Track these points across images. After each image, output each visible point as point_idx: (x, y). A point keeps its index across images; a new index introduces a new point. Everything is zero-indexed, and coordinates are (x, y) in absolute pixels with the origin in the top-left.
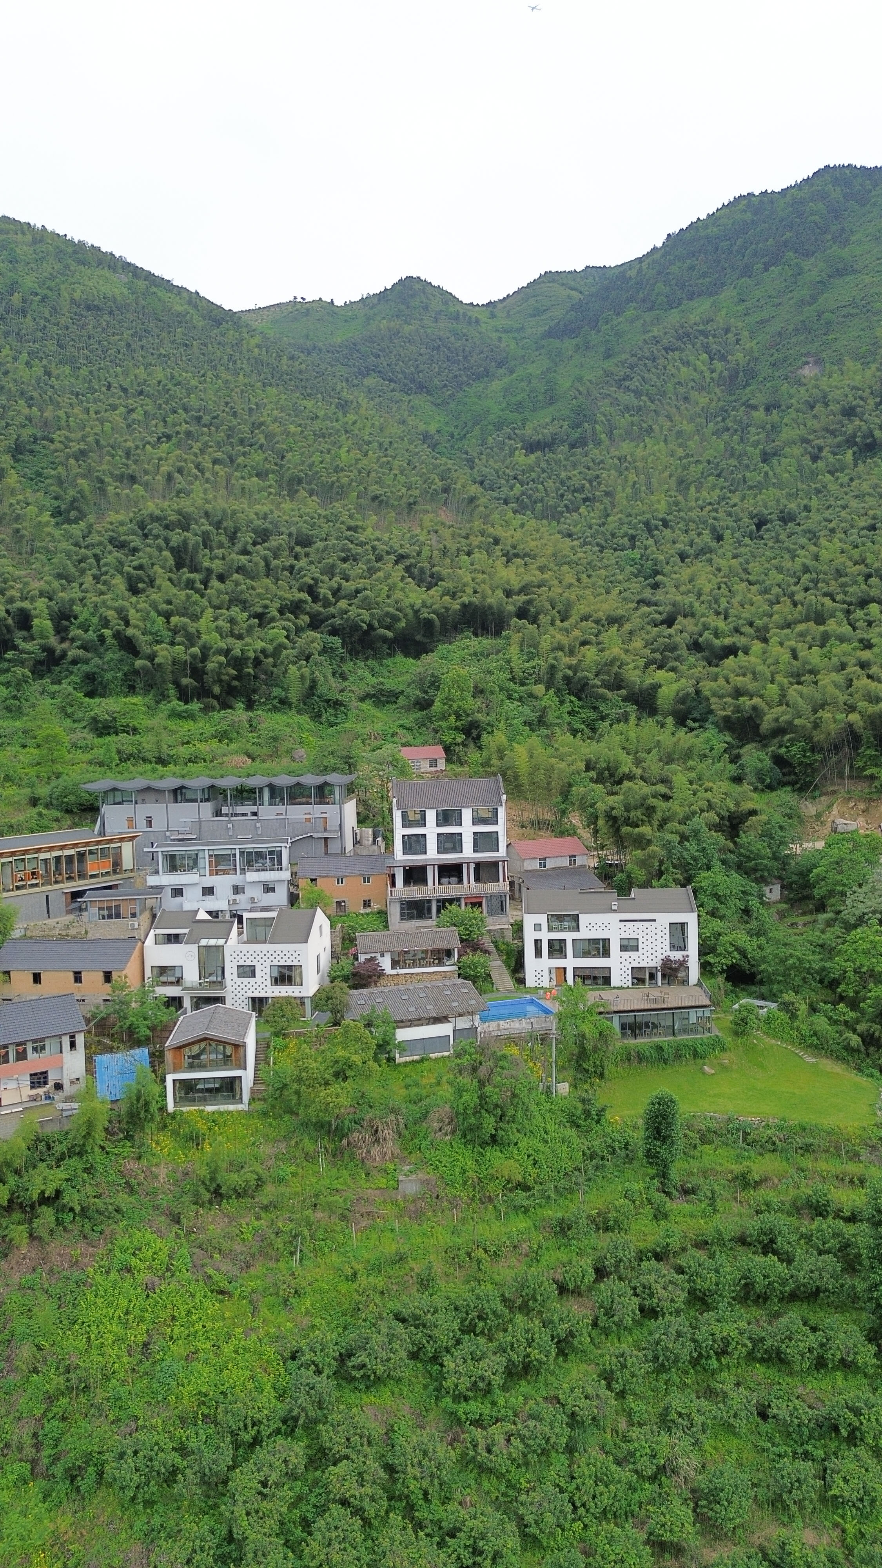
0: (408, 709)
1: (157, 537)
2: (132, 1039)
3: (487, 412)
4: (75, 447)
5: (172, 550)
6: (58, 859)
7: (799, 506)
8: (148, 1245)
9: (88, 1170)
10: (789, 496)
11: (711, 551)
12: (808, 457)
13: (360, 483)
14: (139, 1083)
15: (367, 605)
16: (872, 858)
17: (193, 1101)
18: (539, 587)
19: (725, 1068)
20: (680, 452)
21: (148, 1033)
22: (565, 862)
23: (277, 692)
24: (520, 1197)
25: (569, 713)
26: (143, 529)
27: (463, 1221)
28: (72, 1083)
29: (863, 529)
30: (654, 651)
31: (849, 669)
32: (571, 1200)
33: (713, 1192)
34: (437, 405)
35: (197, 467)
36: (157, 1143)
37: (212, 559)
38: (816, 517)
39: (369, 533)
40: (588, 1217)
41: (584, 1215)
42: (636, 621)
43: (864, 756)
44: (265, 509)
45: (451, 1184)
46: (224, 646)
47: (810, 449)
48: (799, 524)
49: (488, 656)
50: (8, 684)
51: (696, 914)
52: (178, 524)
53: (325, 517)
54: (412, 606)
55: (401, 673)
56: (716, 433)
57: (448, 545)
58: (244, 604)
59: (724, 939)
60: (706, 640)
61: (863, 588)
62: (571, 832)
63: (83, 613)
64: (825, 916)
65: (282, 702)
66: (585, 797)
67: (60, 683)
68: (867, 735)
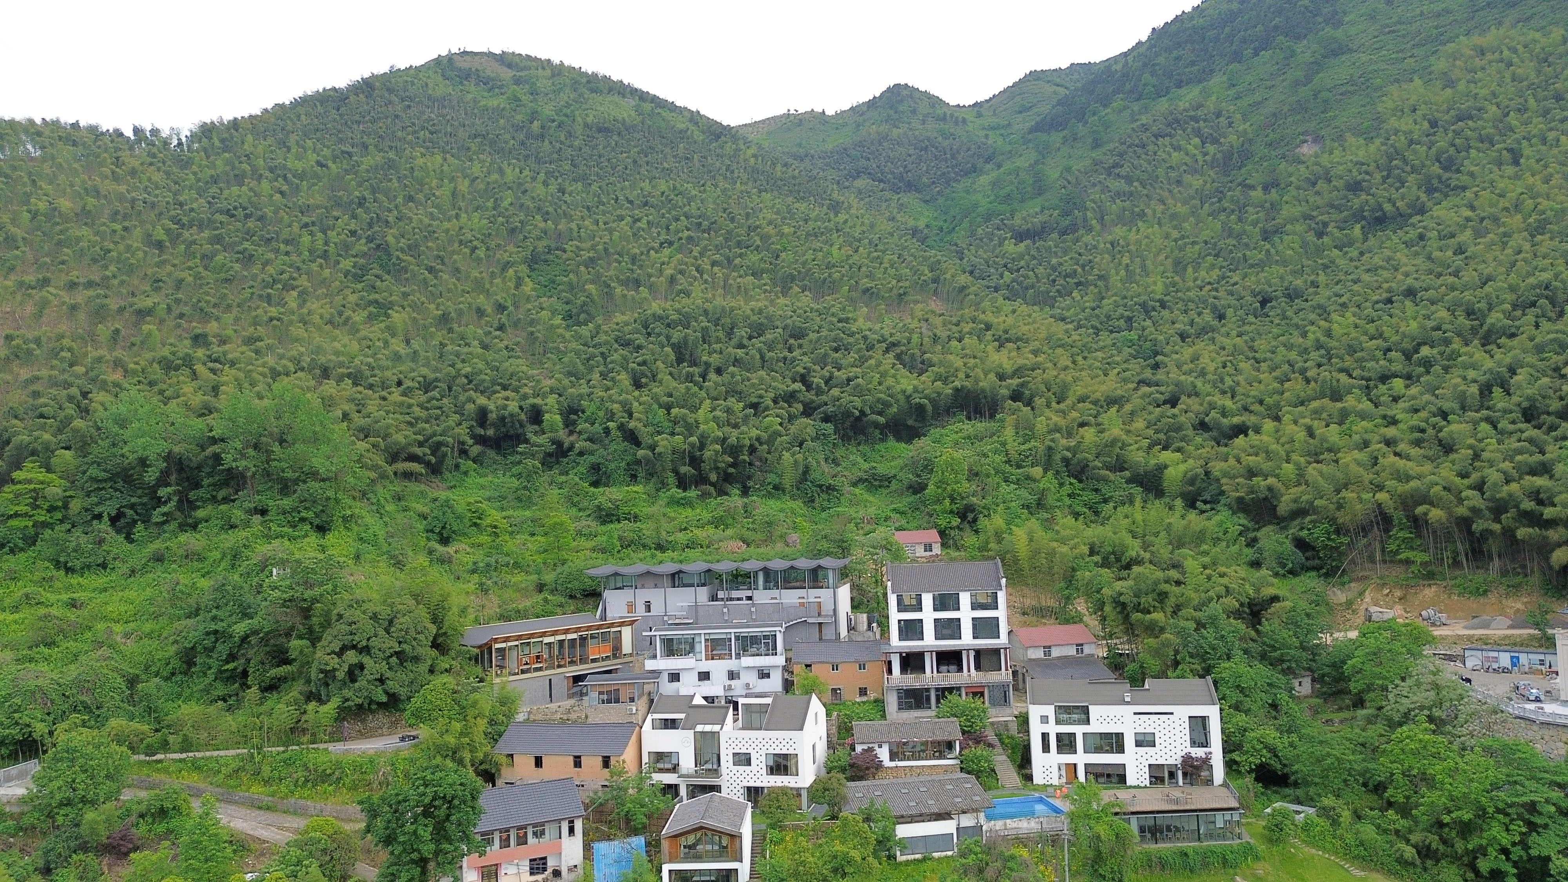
0: (901, 493)
1: (659, 335)
2: (629, 827)
3: (976, 205)
4: (585, 255)
5: (673, 346)
6: (561, 642)
7: (1306, 282)
10: (1294, 273)
11: (1213, 330)
12: (1312, 233)
13: (851, 278)
14: (635, 872)
15: (859, 392)
16: (1414, 648)
18: (1033, 370)
19: (1259, 879)
20: (1175, 234)
21: (645, 820)
22: (1072, 651)
23: (771, 478)
25: (1069, 495)
26: (646, 328)
28: (570, 870)
29: (1377, 302)
30: (1157, 432)
31: (1374, 447)
34: (926, 202)
35: (697, 270)
37: (710, 353)
38: (1324, 292)
39: (860, 324)
42: (1136, 401)
43: (1397, 539)
44: (761, 304)
46: (720, 435)
47: (1313, 225)
48: (1307, 300)
49: (982, 439)
50: (519, 476)
51: (1217, 707)
52: (680, 323)
53: (817, 311)
54: (904, 392)
55: (894, 458)
56: (1213, 214)
57: (938, 333)
58: (739, 395)
59: (1250, 735)
60: (1213, 418)
61: (1382, 362)
62: (1077, 619)
63: (590, 407)
64: (1364, 712)
65: (776, 488)
66: (1090, 582)
67: (567, 474)
68: (1398, 515)
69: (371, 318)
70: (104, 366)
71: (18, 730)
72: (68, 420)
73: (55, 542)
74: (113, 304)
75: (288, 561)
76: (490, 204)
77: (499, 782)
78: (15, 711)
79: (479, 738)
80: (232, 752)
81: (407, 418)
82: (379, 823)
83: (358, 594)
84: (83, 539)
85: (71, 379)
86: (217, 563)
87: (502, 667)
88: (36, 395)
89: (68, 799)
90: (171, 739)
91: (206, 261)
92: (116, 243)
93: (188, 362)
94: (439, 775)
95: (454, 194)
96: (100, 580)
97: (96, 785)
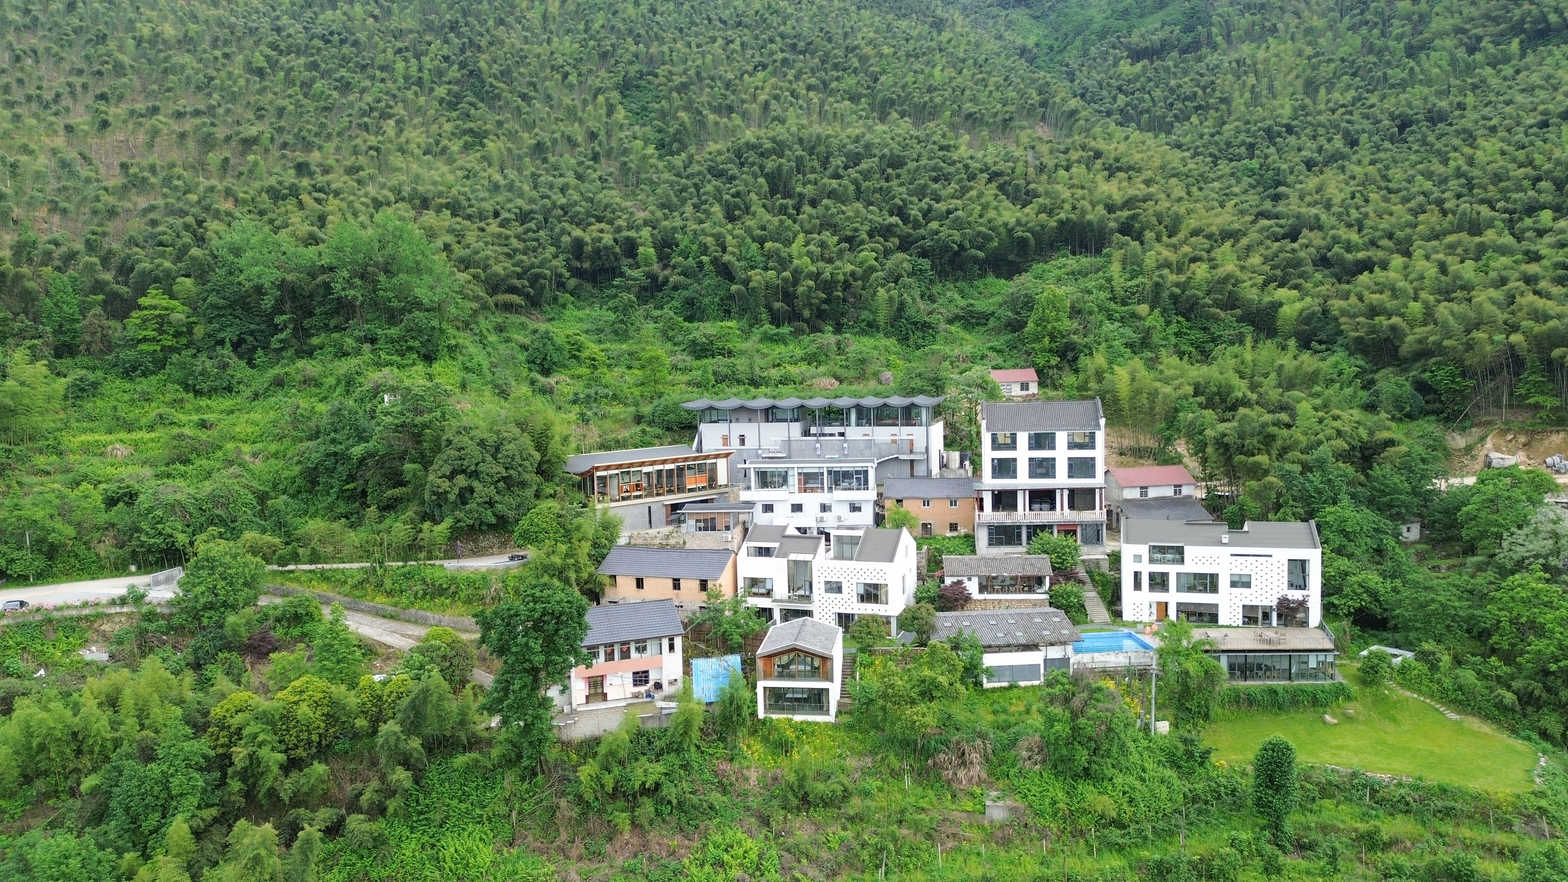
0: (998, 331)
1: (753, 164)
2: (725, 646)
3: (1090, 21)
4: (678, 80)
5: (766, 176)
6: (659, 472)
7: (1451, 104)
8: (739, 843)
9: (686, 767)
10: (1439, 94)
11: (1343, 157)
12: (1463, 49)
13: (954, 102)
14: (731, 687)
15: (959, 225)
16: (1535, 496)
17: (782, 709)
18: (1144, 201)
19: (1350, 719)
20: (1309, 50)
21: (741, 640)
22: (1169, 492)
23: (865, 314)
24: (1115, 834)
25: (1176, 334)
26: (740, 157)
27: (1053, 852)
28: (671, 683)
29: (1531, 127)
30: (1273, 268)
31: (1512, 285)
32: (1171, 843)
33: (1334, 849)
34: (1036, 18)
35: (792, 95)
36: (749, 747)
37: (804, 184)
38: (1471, 115)
39: (963, 151)
40: (1189, 862)
41: (1185, 859)
42: (1253, 236)
43: (1527, 382)
44: (858, 131)
45: (1040, 814)
46: (813, 269)
47: (1465, 40)
48: (1451, 125)
49: (1086, 275)
50: (615, 309)
51: (1319, 551)
52: (773, 152)
53: (917, 138)
54: (1006, 224)
55: (992, 295)
56: (1352, 28)
57: (1044, 160)
58: (835, 228)
59: (1352, 579)
60: (1336, 254)
61: (1531, 193)
62: (1176, 460)
63: (684, 241)
64: (1475, 559)
65: (870, 325)
66: (1192, 423)
67: (662, 308)
68: (1532, 359)
69: (467, 147)
70: (216, 198)
71: (162, 539)
72: (185, 249)
73: (183, 366)
74: (220, 133)
75: (397, 388)
76: (581, 27)
77: (604, 601)
78: (159, 523)
79: (583, 559)
80: (356, 566)
81: (506, 250)
82: (493, 633)
83: (466, 421)
84: (208, 364)
85: (186, 208)
86: (332, 389)
87: (603, 494)
88: (154, 223)
89: (211, 603)
90: (301, 551)
91: (305, 89)
92: (218, 70)
93: (294, 191)
94: (546, 592)
95: (544, 17)
96: (227, 403)
97: (236, 592)
